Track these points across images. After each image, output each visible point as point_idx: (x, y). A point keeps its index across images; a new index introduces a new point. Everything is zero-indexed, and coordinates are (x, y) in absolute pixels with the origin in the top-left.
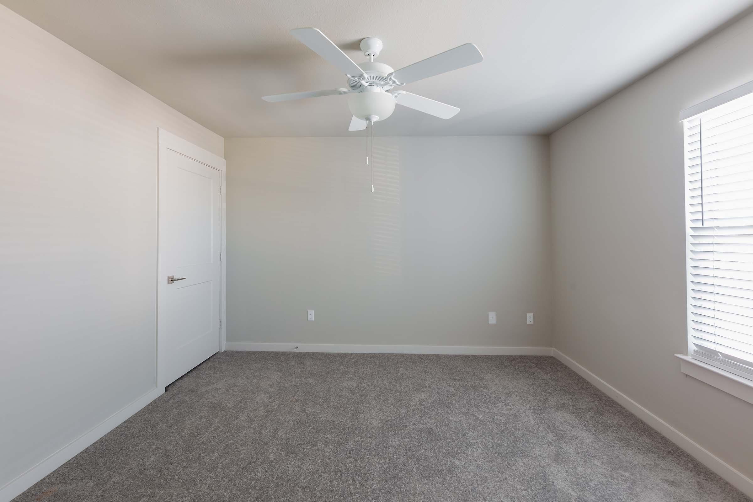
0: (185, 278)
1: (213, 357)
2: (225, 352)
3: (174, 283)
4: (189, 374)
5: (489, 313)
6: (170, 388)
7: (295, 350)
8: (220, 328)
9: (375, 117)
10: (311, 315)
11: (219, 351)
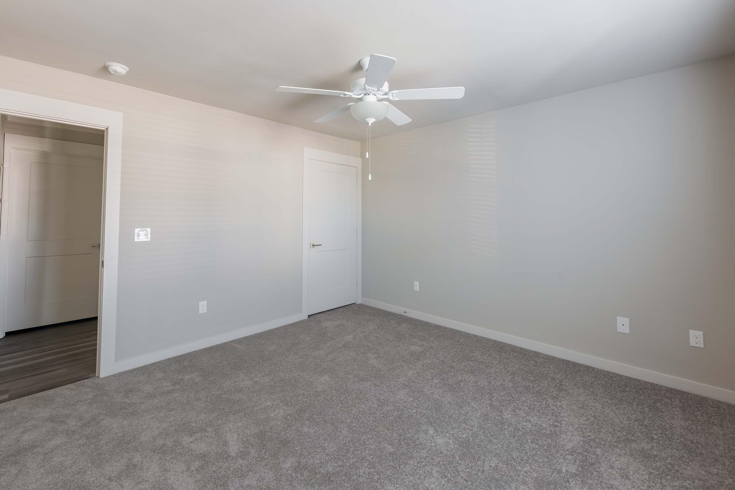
0: (321, 245)
1: (349, 306)
2: (360, 304)
3: (314, 247)
4: (327, 312)
5: (618, 317)
6: (311, 317)
7: (405, 314)
8: (356, 286)
9: (370, 120)
10: (417, 286)
11: (356, 303)
